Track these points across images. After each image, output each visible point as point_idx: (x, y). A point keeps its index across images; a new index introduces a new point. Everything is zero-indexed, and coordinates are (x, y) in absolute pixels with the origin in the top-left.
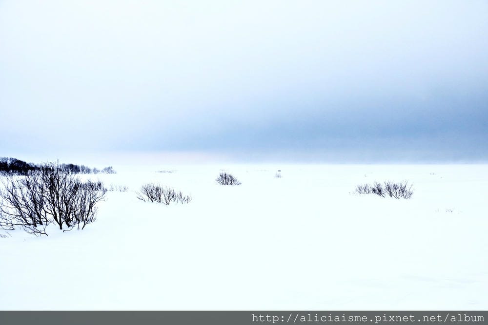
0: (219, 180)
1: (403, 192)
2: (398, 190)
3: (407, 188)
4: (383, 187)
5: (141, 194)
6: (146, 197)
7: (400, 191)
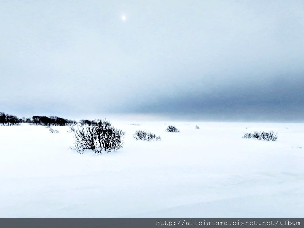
0: (168, 129)
1: (271, 137)
2: (268, 136)
3: (274, 135)
4: (260, 135)
5: (136, 135)
6: (138, 137)
7: (269, 137)
